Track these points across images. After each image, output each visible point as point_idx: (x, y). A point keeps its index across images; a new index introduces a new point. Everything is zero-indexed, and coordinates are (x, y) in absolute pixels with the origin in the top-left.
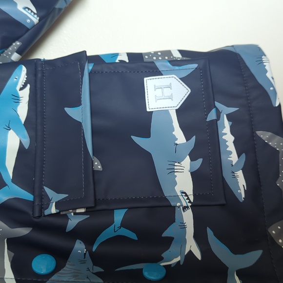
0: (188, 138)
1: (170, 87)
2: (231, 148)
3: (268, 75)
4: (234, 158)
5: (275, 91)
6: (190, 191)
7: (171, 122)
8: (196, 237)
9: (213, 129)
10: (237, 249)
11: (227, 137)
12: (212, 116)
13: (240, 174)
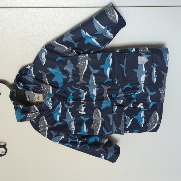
0: (146, 70)
1: (144, 59)
2: (155, 73)
3: (167, 59)
4: (155, 75)
5: (168, 63)
6: (144, 81)
7: (143, 66)
8: (144, 88)
9: (152, 69)
10: (152, 91)
11: (155, 71)
12: (152, 67)
13: (155, 79)
